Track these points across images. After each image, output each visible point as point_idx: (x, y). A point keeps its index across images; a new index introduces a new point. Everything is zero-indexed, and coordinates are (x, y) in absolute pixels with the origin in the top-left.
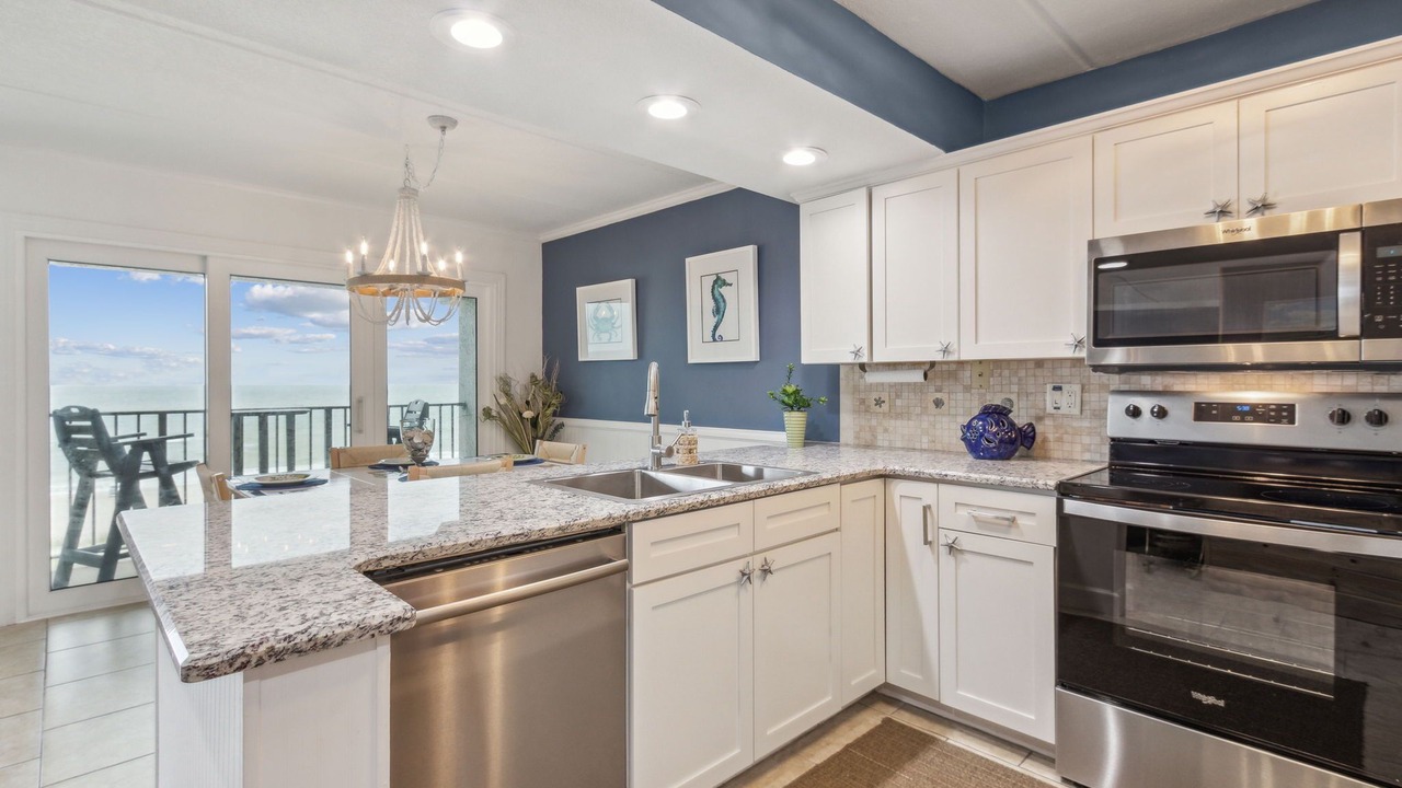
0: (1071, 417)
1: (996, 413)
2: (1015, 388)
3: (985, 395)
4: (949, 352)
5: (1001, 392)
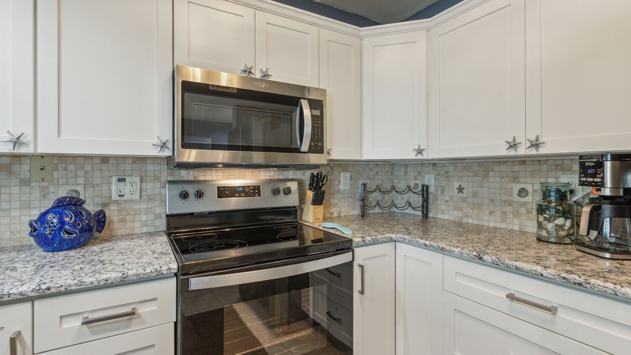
0: (133, 201)
1: (72, 204)
2: (81, 180)
3: (47, 187)
4: (22, 144)
5: (67, 184)
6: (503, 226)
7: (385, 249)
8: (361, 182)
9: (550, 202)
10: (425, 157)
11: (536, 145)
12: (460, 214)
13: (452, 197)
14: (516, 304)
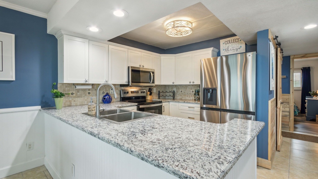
5: (102, 90)
6: (189, 99)
7: (167, 103)
8: (158, 90)
9: (196, 93)
10: (174, 84)
11: (193, 83)
12: (181, 97)
13: (180, 93)
14: (190, 108)
